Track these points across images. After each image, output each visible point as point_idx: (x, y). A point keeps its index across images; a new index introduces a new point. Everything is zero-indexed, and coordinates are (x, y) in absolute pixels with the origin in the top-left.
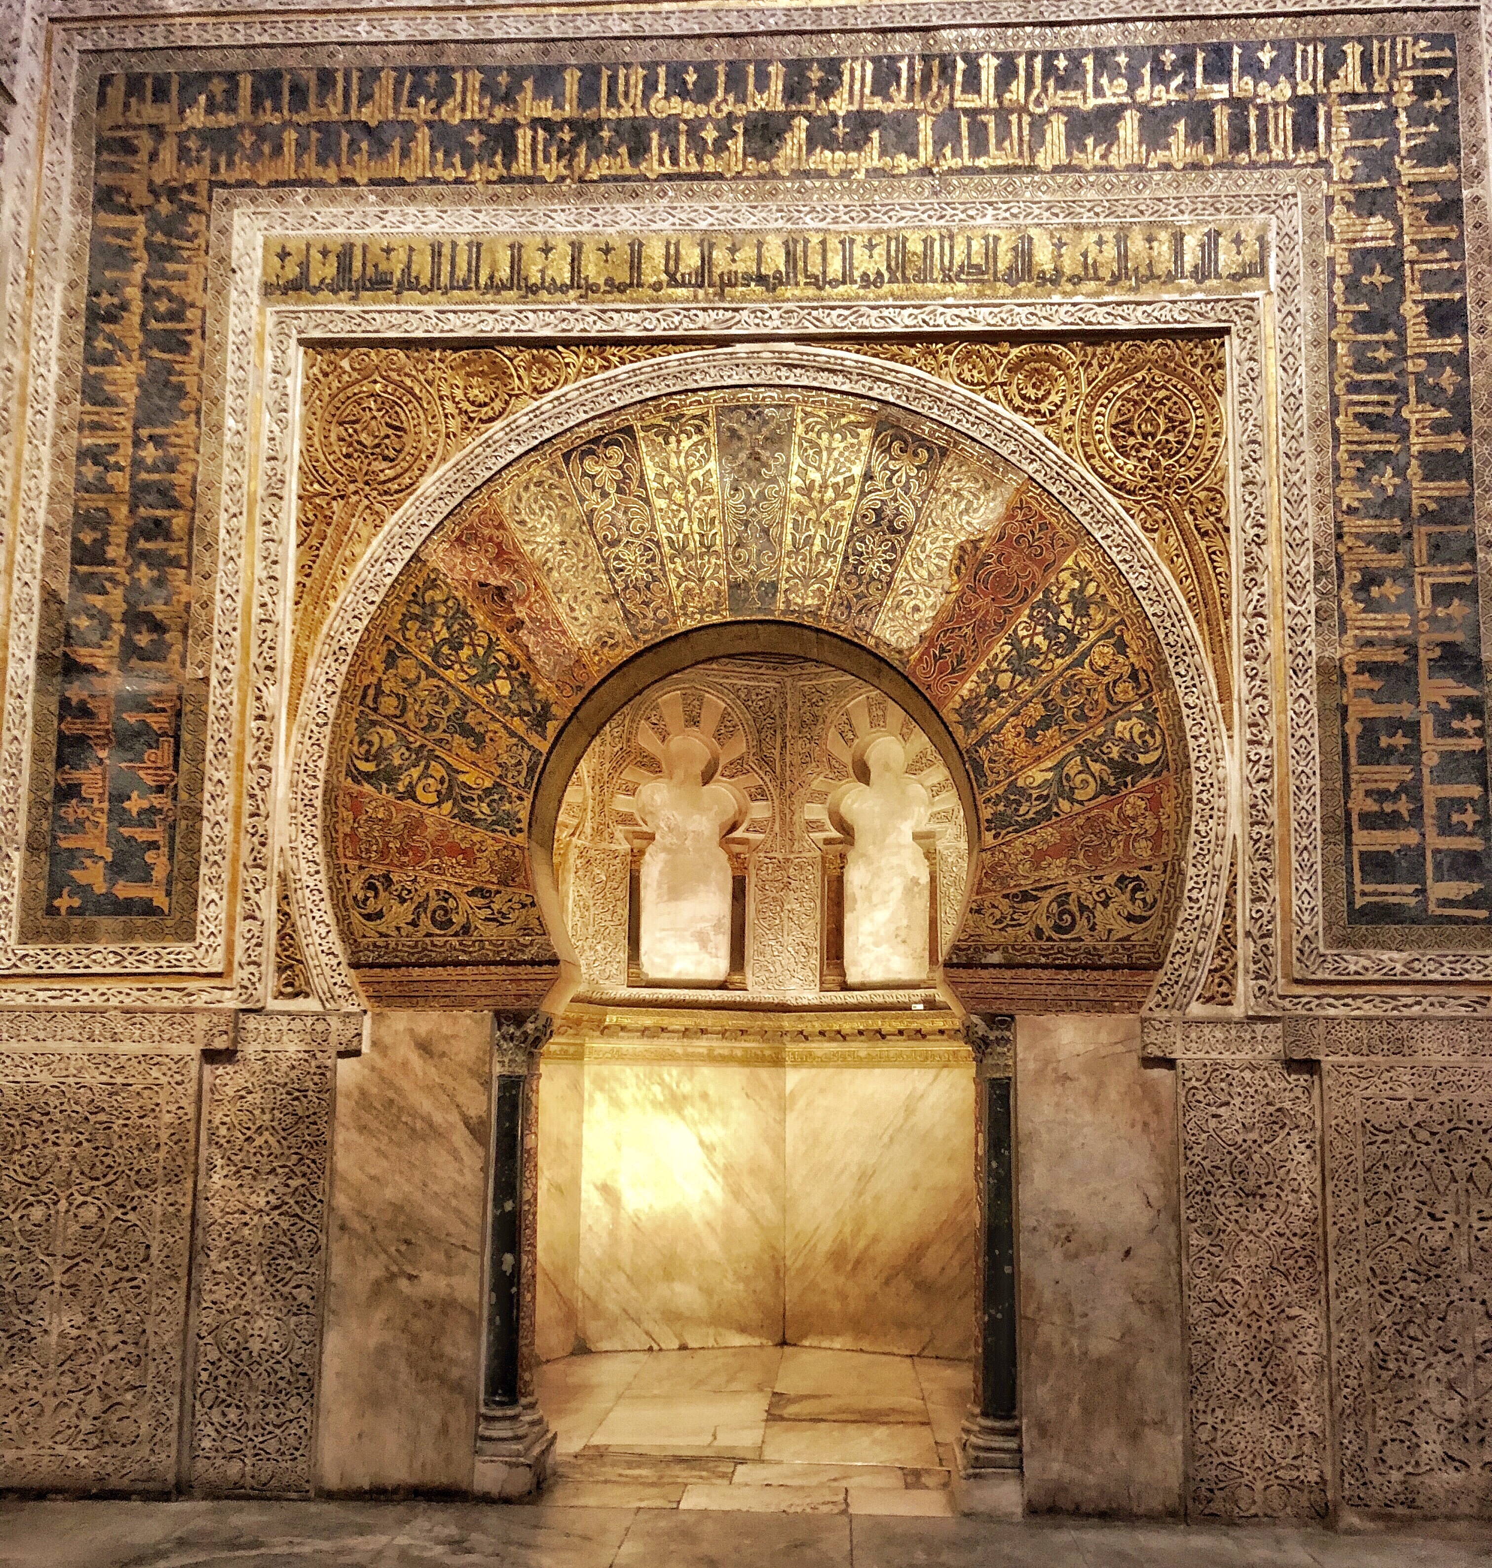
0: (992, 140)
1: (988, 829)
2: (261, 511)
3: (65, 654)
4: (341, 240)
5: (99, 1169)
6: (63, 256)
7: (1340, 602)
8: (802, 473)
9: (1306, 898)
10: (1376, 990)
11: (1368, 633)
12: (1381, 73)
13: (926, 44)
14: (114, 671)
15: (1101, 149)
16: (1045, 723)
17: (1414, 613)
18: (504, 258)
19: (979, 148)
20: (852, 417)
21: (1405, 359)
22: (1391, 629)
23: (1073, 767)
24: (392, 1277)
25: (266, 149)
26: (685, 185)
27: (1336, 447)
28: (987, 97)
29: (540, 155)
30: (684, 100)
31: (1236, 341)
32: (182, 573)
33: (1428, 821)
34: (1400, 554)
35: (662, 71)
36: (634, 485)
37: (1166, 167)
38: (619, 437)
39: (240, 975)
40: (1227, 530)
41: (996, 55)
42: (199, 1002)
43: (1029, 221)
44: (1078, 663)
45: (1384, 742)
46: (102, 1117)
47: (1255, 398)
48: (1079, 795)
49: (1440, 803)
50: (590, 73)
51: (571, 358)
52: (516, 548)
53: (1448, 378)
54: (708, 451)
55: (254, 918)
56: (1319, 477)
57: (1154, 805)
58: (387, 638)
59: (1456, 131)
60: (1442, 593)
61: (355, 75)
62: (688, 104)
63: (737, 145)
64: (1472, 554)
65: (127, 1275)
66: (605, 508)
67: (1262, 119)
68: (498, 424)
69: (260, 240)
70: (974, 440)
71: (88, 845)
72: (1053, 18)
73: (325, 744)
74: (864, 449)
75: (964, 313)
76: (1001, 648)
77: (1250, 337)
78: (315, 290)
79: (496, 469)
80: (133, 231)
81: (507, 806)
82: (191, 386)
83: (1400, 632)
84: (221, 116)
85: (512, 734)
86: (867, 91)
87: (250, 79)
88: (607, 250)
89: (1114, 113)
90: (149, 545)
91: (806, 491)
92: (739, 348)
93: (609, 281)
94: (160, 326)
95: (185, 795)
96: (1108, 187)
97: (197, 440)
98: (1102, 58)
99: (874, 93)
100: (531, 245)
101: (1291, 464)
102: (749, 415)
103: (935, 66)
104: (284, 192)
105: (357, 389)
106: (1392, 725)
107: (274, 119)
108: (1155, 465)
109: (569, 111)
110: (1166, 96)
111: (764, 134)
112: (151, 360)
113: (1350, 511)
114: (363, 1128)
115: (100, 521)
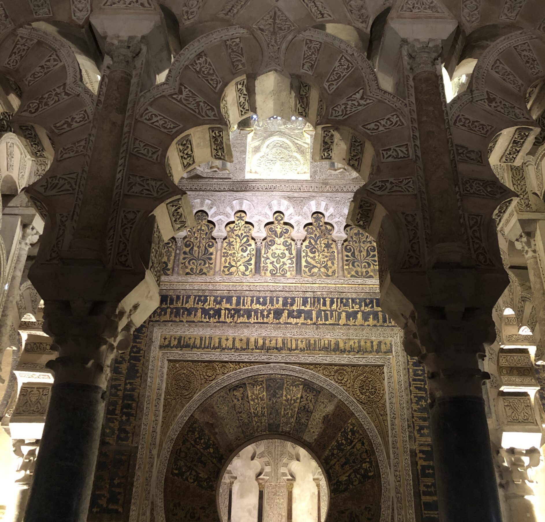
0: (329, 317)
2: (155, 403)
4: (179, 336)
7: (414, 434)
8: (286, 396)
9: (411, 515)
11: (421, 442)
13: (314, 295)
14: (115, 444)
15: (354, 321)
16: (345, 464)
18: (217, 341)
19: (326, 320)
20: (298, 383)
21: (425, 374)
22: (426, 441)
23: (353, 476)
25: (163, 313)
26: (260, 325)
27: (411, 395)
28: (328, 307)
29: (226, 317)
31: (387, 368)
32: (134, 418)
34: (428, 422)
35: (255, 298)
36: (245, 398)
37: (369, 325)
38: (242, 386)
40: (387, 414)
41: (330, 298)
43: (338, 337)
44: (353, 448)
45: (427, 471)
47: (391, 382)
48: (355, 484)
50: (239, 298)
51: (232, 366)
52: (216, 413)
54: (264, 390)
55: (145, 515)
56: (408, 402)
57: (373, 487)
58: (183, 437)
61: (185, 297)
62: (261, 306)
63: (271, 316)
66: (238, 403)
68: (213, 382)
69: (160, 335)
70: (326, 389)
71: (102, 493)
72: (342, 291)
73: (166, 465)
74: (301, 390)
75: (324, 358)
76: (334, 443)
77: (390, 367)
78: (172, 347)
79: (212, 393)
81: (211, 483)
82: (140, 370)
83: (429, 443)
85: (213, 463)
87: (160, 297)
88: (241, 340)
89: (356, 312)
90: (126, 411)
91: (287, 401)
92: (271, 364)
93: (241, 347)
94: (134, 355)
95: (129, 479)
96: (356, 330)
97: (140, 384)
98: (353, 300)
99: (302, 305)
100: (224, 338)
101: (401, 399)
102: (274, 381)
103: (316, 300)
104: (166, 323)
105: (180, 372)
106: (429, 467)
107: (166, 306)
108: (369, 397)
109: (234, 306)
110: (368, 309)
111: (278, 314)
112: (131, 363)
113: (415, 411)
115: (115, 404)
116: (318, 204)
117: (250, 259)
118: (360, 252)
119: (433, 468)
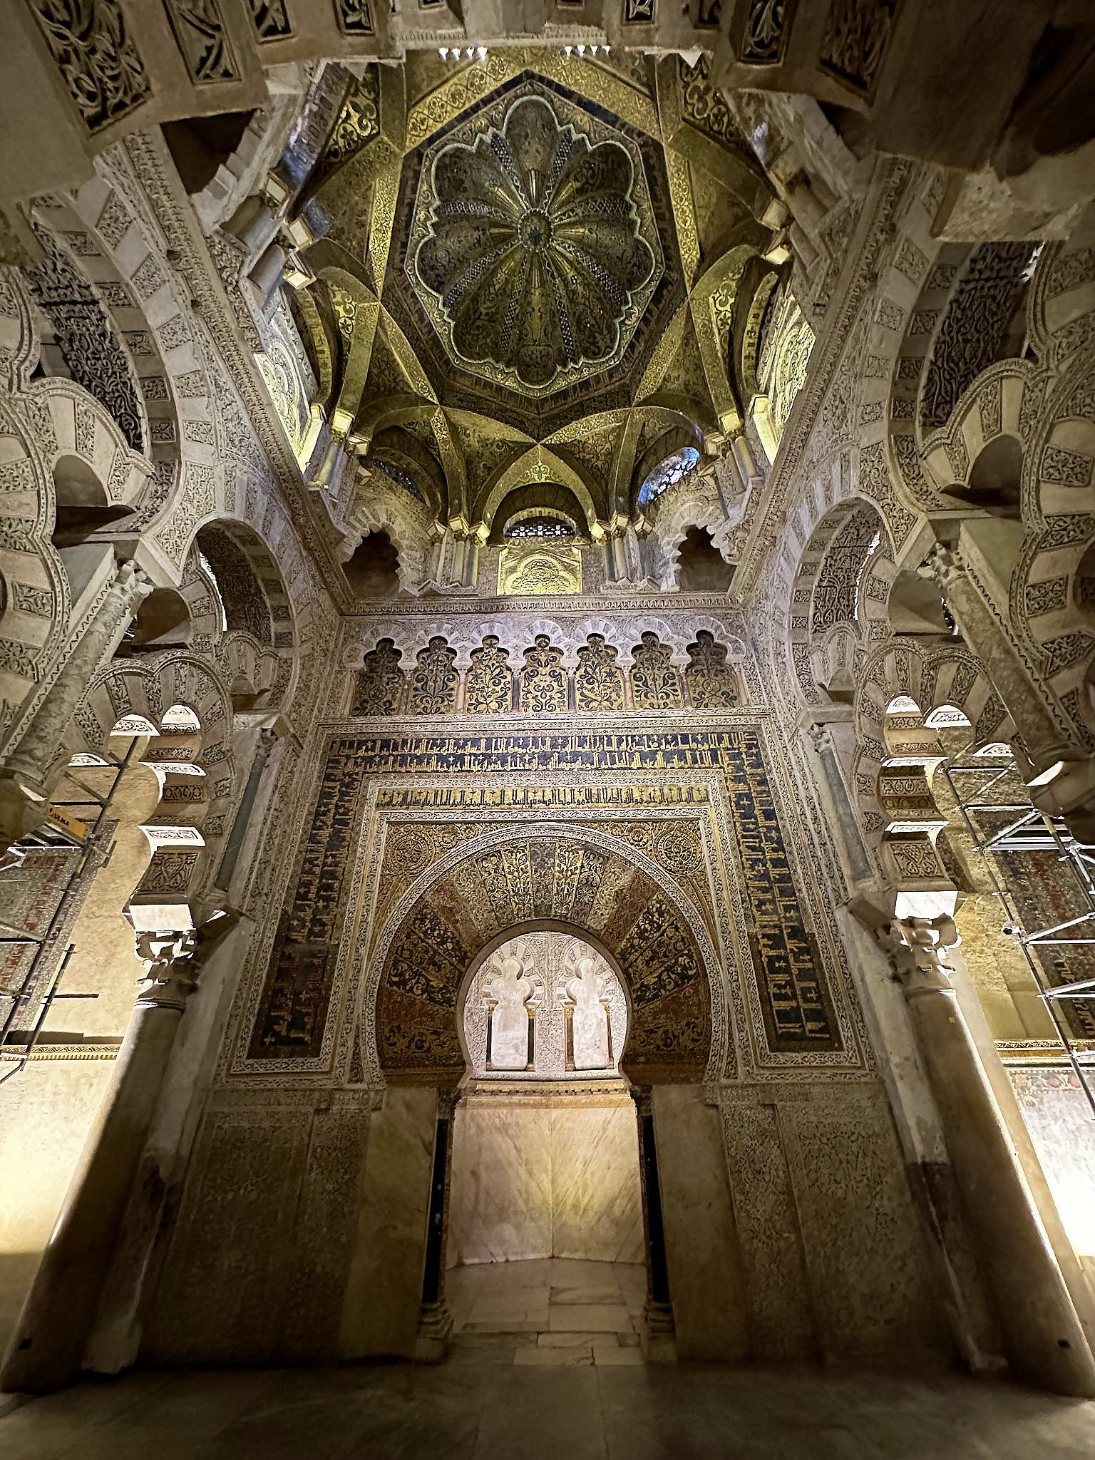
0: (617, 760)
1: (635, 1003)
2: (367, 881)
3: (286, 935)
4: (404, 790)
5: (261, 1171)
6: (310, 795)
7: (752, 912)
8: (559, 866)
9: (759, 1030)
10: (793, 1071)
11: (764, 923)
12: (735, 742)
13: (594, 733)
14: (304, 942)
15: (652, 763)
16: (652, 959)
17: (779, 915)
18: (459, 795)
19: (613, 763)
20: (576, 847)
21: (759, 828)
22: (772, 921)
23: (664, 976)
24: (385, 1228)
25: (383, 762)
26: (519, 773)
27: (741, 857)
28: (614, 747)
29: (472, 764)
31: (703, 822)
32: (335, 904)
33: (799, 997)
34: (770, 894)
35: (512, 740)
36: (500, 870)
37: (673, 768)
38: (496, 854)
39: (336, 1072)
40: (709, 886)
41: (616, 736)
42: (316, 1085)
43: (631, 784)
44: (662, 935)
45: (777, 965)
46: (267, 1144)
47: (712, 840)
48: (668, 988)
49: (802, 989)
50: (489, 740)
51: (480, 827)
52: (457, 893)
53: (774, 834)
54: (526, 858)
55: (344, 1046)
56: (738, 867)
57: (696, 991)
58: (408, 927)
59: (761, 759)
60: (788, 909)
61: (414, 741)
62: (520, 749)
63: (536, 761)
64: (794, 894)
66: (489, 879)
67: (701, 755)
68: (454, 850)
69: (378, 790)
70: (618, 854)
71: (282, 1014)
72: (633, 726)
73: (381, 970)
74: (581, 858)
75: (612, 813)
76: (634, 929)
77: (707, 821)
78: (394, 806)
79: (452, 865)
80: (336, 787)
81: (449, 995)
82: (348, 838)
83: (775, 923)
84: (370, 753)
85: (452, 965)
87: (380, 742)
88: (493, 793)
89: (655, 753)
90: (324, 893)
91: (561, 872)
92: (537, 824)
93: (493, 803)
94: (340, 817)
95: (324, 992)
96: (655, 774)
97: (347, 856)
98: (650, 737)
99: (578, 747)
100: (468, 791)
101: (728, 863)
102: (541, 846)
103: (598, 740)
104: (387, 775)
105: (405, 838)
106: (779, 958)
107: (387, 753)
108: (681, 863)
109: (482, 751)
110: (670, 747)
111: (545, 758)
112: (335, 828)
113: (750, 879)
114: (379, 1147)
115: (307, 885)
116: (595, 625)
117: (506, 694)
118: (655, 680)
119: (786, 959)
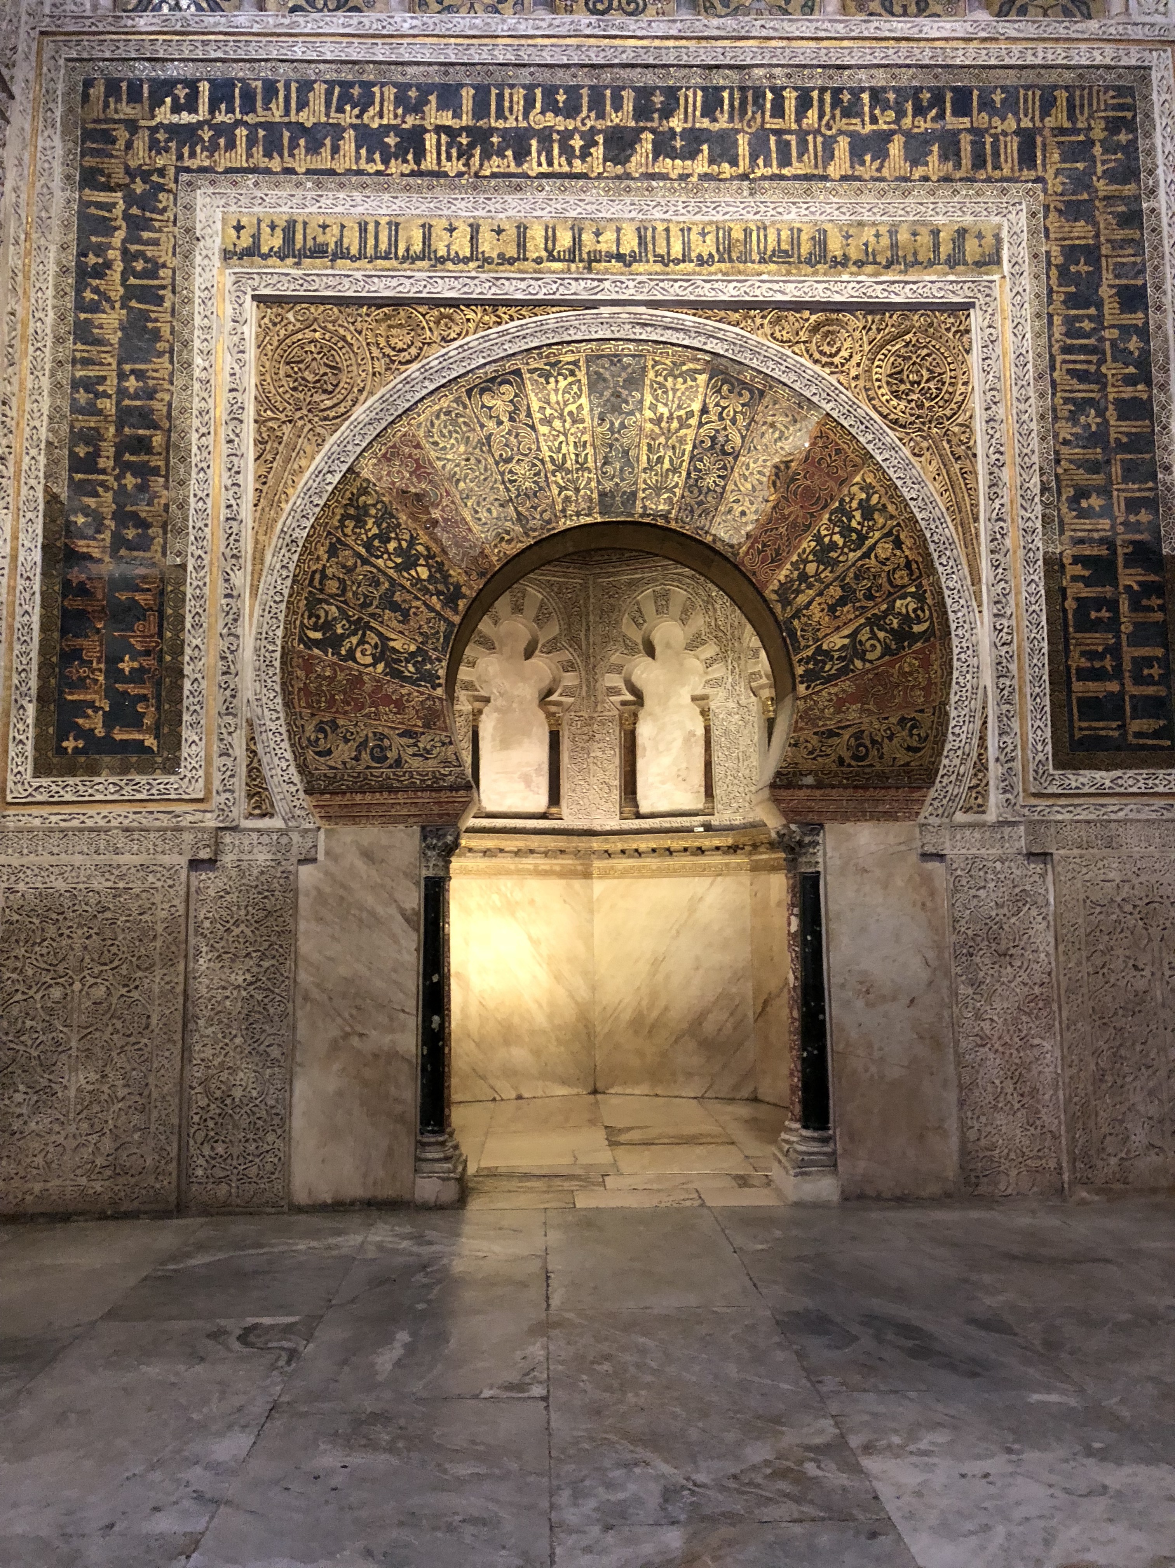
0: (794, 154)
1: (802, 682)
2: (223, 432)
3: (66, 544)
4: (285, 217)
5: (107, 956)
6: (55, 222)
7: (1059, 510)
8: (653, 408)
9: (1039, 732)
10: (1092, 800)
11: (1080, 534)
12: (1082, 113)
13: (743, 79)
14: (107, 559)
15: (876, 164)
16: (842, 601)
17: (1113, 519)
18: (417, 235)
19: (785, 161)
20: (691, 366)
21: (1104, 328)
22: (1098, 531)
23: (865, 635)
24: (346, 1036)
25: (222, 141)
26: (559, 182)
27: (1054, 394)
28: (790, 121)
29: (444, 156)
30: (557, 115)
31: (980, 313)
32: (161, 480)
33: (1127, 674)
34: (1102, 476)
35: (538, 92)
36: (523, 415)
37: (926, 179)
38: (511, 378)
39: (218, 800)
40: (975, 455)
41: (796, 89)
42: (184, 821)
43: (823, 217)
44: (866, 555)
45: (1093, 615)
46: (108, 915)
47: (994, 356)
48: (869, 656)
49: (1134, 660)
50: (482, 93)
51: (471, 315)
52: (430, 463)
53: (1134, 344)
54: (580, 390)
55: (229, 755)
56: (1042, 417)
57: (926, 664)
58: (329, 533)
59: (1137, 159)
60: (1134, 507)
61: (294, 86)
62: (560, 118)
63: (598, 152)
64: (1154, 478)
65: (132, 1040)
66: (499, 433)
67: (995, 145)
68: (415, 366)
69: (220, 216)
70: (785, 384)
71: (88, 697)
72: (838, 62)
73: (282, 617)
74: (701, 390)
77: (990, 311)
78: (265, 257)
79: (413, 401)
80: (114, 205)
81: (429, 666)
82: (165, 331)
83: (1102, 534)
84: (184, 114)
86: (698, 113)
87: (207, 85)
88: (499, 232)
89: (886, 137)
90: (133, 458)
91: (657, 422)
92: (604, 309)
93: (501, 255)
94: (138, 282)
95: (168, 658)
96: (883, 193)
97: (172, 374)
98: (876, 94)
99: (702, 116)
100: (439, 225)
101: (1022, 407)
102: (612, 362)
103: (751, 96)
104: (238, 177)
105: (300, 336)
106: (1099, 603)
107: (228, 119)
108: (921, 406)
109: (466, 120)
110: (924, 125)
111: (620, 144)
112: (131, 309)
113: (1066, 442)
114: (320, 920)
115: (92, 438)
119: (1113, 605)
